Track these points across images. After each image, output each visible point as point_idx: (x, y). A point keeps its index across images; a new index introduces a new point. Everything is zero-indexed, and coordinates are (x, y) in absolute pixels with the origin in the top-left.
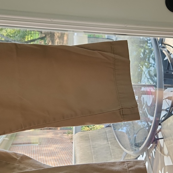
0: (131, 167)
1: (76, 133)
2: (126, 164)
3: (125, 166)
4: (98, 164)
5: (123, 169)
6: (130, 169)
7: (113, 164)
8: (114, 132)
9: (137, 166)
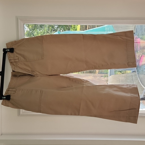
0: (131, 86)
1: (110, 75)
2: (129, 85)
3: (128, 86)
4: (117, 85)
5: (127, 87)
6: (130, 87)
7: (123, 85)
8: (138, 76)
9: (133, 86)
